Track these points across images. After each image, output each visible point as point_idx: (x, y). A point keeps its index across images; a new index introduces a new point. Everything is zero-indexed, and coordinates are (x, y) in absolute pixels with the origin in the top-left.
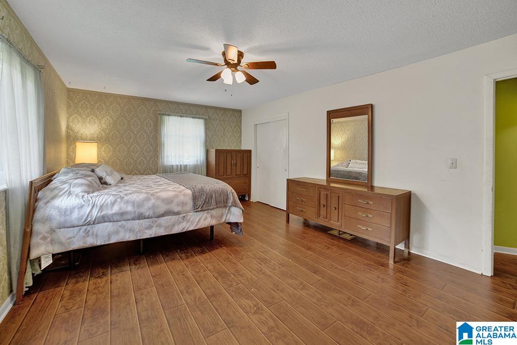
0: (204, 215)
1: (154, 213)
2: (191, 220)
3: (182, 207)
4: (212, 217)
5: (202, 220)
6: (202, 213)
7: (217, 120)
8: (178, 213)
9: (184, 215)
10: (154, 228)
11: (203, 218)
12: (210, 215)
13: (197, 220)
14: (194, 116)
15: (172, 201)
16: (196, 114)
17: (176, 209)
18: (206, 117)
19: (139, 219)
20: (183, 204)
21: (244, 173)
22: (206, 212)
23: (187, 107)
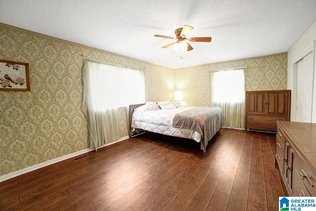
0: (178, 130)
1: (157, 123)
2: (171, 130)
3: (168, 123)
4: (182, 132)
5: (176, 132)
6: (176, 129)
7: (256, 67)
8: (166, 125)
9: (169, 127)
10: (157, 129)
11: (177, 131)
12: (180, 131)
13: (174, 132)
14: (235, 68)
15: (165, 119)
16: (237, 67)
17: (166, 123)
18: (246, 67)
19: (153, 124)
20: (169, 122)
21: (279, 112)
22: (179, 129)
23: (229, 63)
